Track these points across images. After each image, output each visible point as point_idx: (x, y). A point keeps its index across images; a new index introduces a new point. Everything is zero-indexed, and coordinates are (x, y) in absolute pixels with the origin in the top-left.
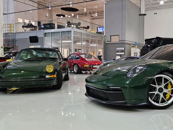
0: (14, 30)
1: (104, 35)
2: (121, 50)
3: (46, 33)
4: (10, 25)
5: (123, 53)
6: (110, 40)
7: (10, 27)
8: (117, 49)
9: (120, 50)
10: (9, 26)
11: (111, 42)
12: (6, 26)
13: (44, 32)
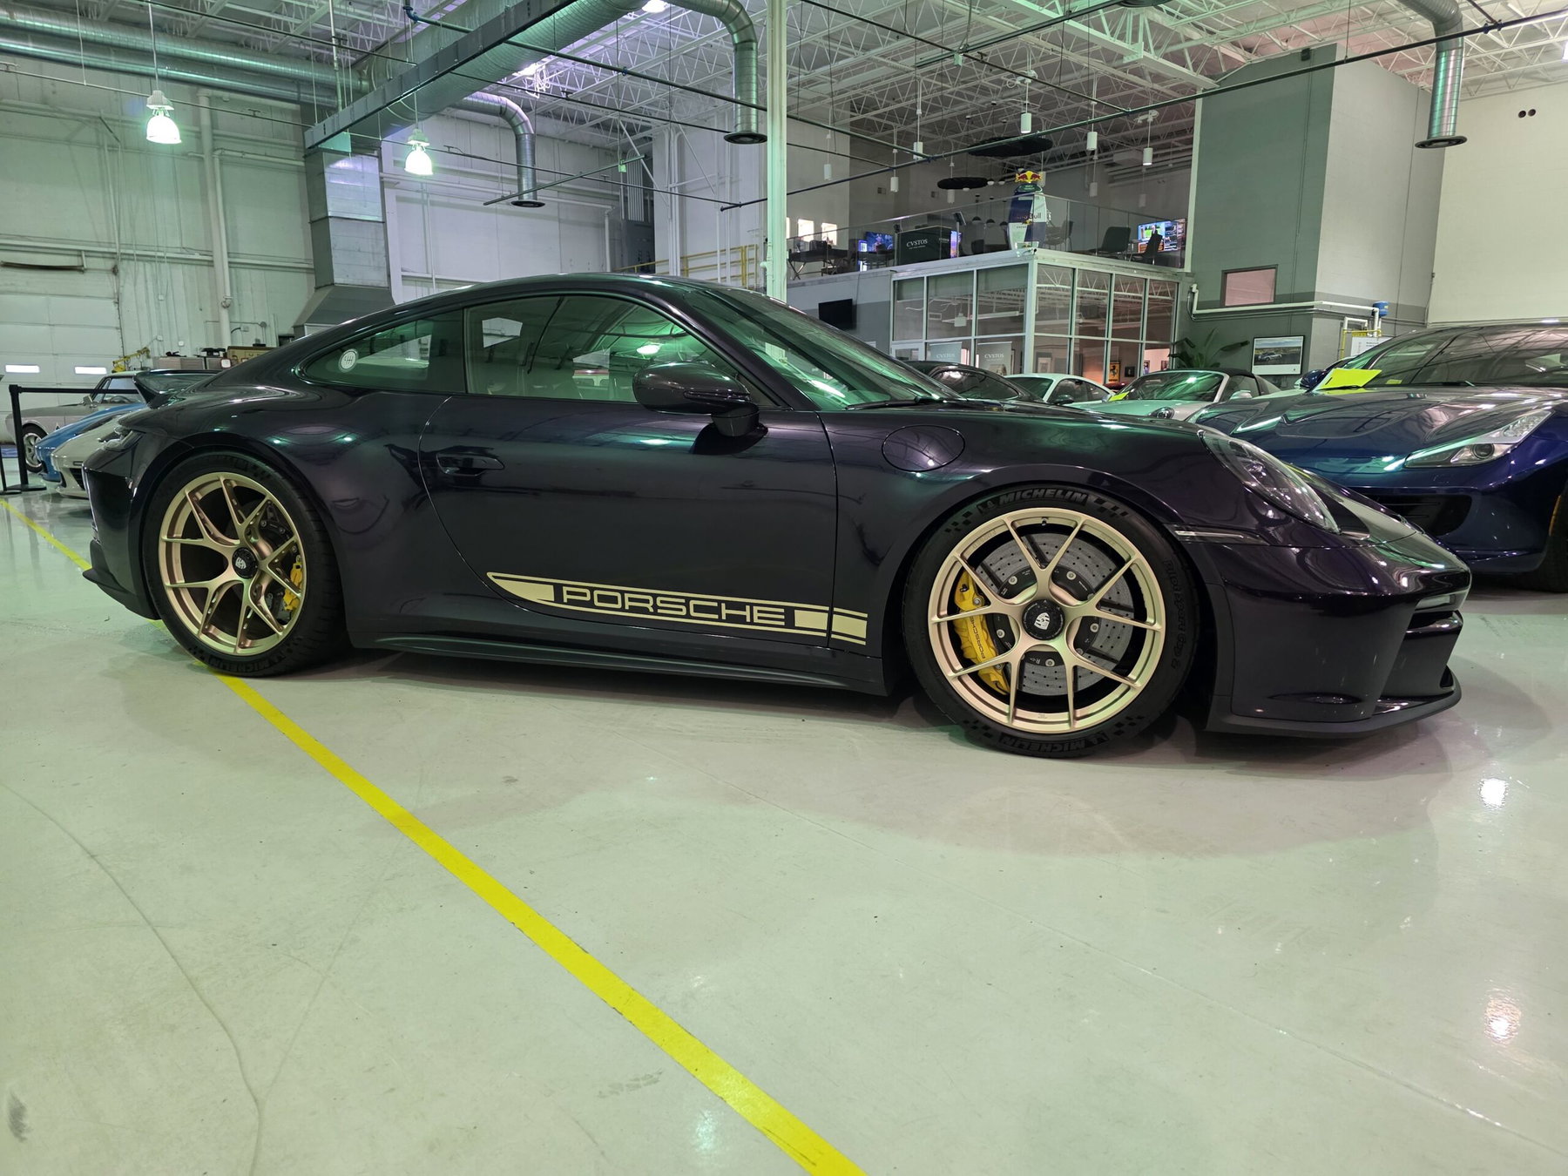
0: (757, 276)
1: (1188, 268)
2: (1285, 349)
3: (900, 282)
4: (743, 250)
5: (1294, 369)
6: (1217, 297)
7: (743, 263)
8: (1259, 343)
9: (1277, 350)
10: (737, 257)
11: (1223, 306)
12: (729, 258)
13: (896, 277)
